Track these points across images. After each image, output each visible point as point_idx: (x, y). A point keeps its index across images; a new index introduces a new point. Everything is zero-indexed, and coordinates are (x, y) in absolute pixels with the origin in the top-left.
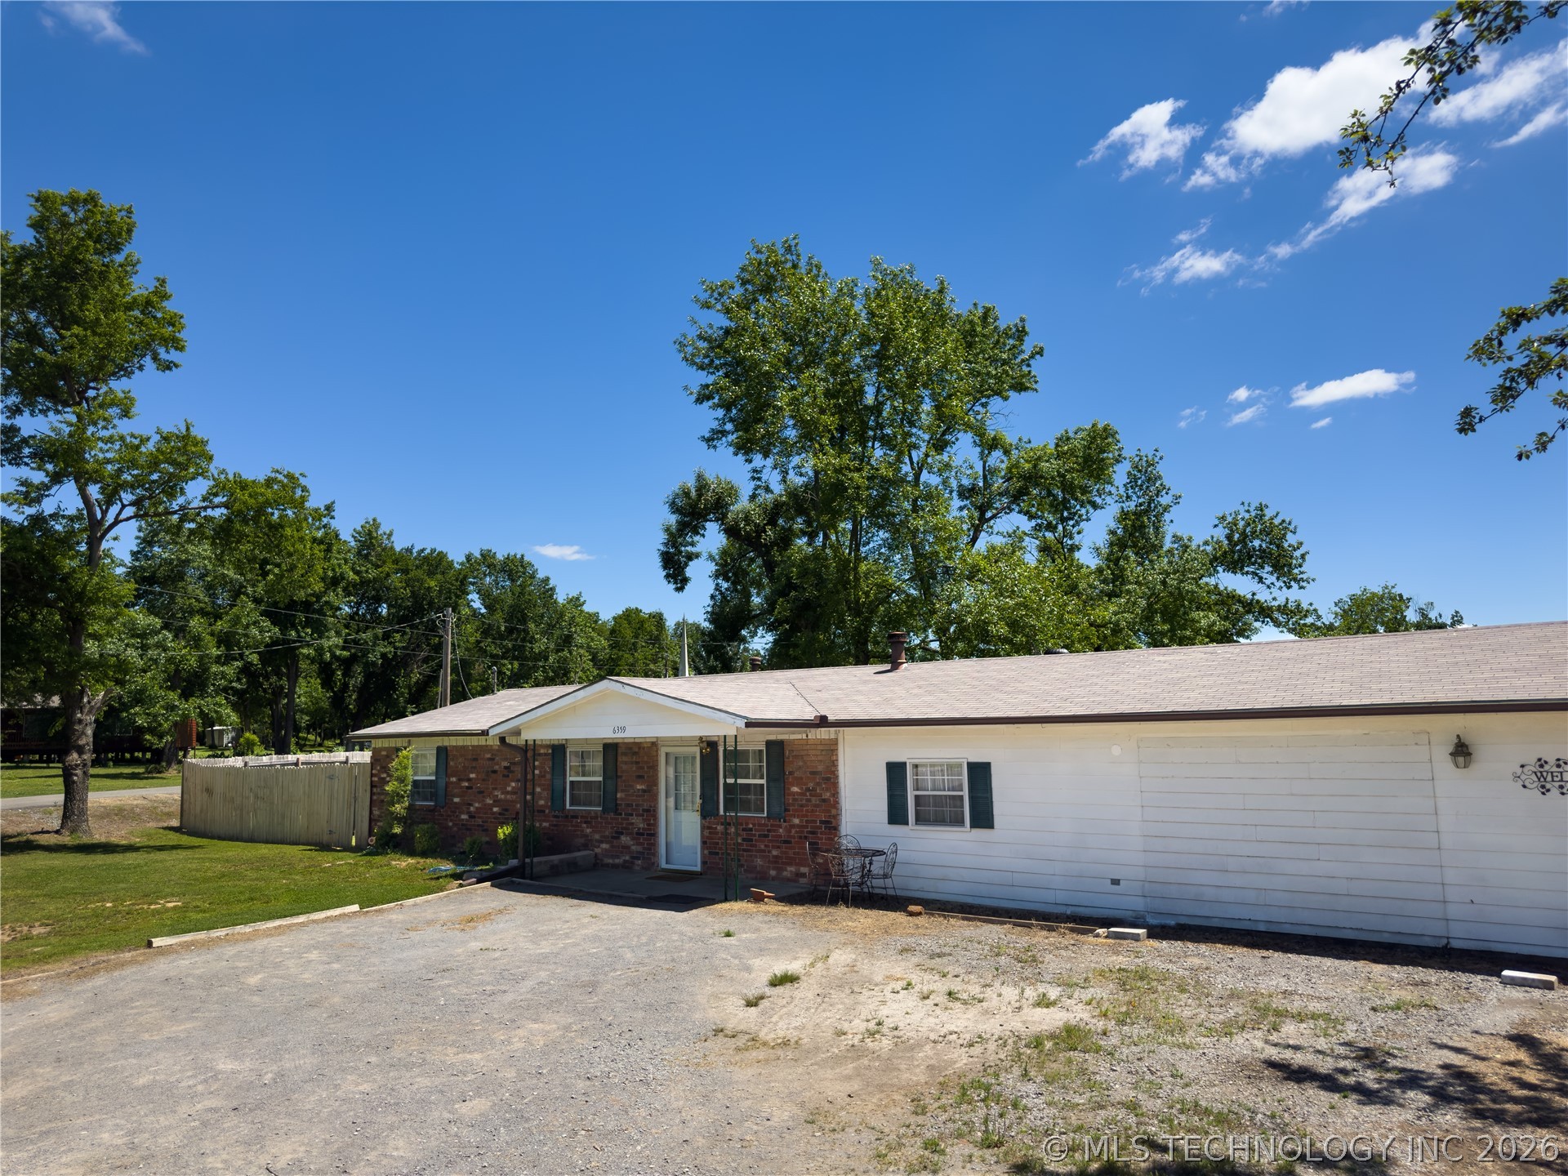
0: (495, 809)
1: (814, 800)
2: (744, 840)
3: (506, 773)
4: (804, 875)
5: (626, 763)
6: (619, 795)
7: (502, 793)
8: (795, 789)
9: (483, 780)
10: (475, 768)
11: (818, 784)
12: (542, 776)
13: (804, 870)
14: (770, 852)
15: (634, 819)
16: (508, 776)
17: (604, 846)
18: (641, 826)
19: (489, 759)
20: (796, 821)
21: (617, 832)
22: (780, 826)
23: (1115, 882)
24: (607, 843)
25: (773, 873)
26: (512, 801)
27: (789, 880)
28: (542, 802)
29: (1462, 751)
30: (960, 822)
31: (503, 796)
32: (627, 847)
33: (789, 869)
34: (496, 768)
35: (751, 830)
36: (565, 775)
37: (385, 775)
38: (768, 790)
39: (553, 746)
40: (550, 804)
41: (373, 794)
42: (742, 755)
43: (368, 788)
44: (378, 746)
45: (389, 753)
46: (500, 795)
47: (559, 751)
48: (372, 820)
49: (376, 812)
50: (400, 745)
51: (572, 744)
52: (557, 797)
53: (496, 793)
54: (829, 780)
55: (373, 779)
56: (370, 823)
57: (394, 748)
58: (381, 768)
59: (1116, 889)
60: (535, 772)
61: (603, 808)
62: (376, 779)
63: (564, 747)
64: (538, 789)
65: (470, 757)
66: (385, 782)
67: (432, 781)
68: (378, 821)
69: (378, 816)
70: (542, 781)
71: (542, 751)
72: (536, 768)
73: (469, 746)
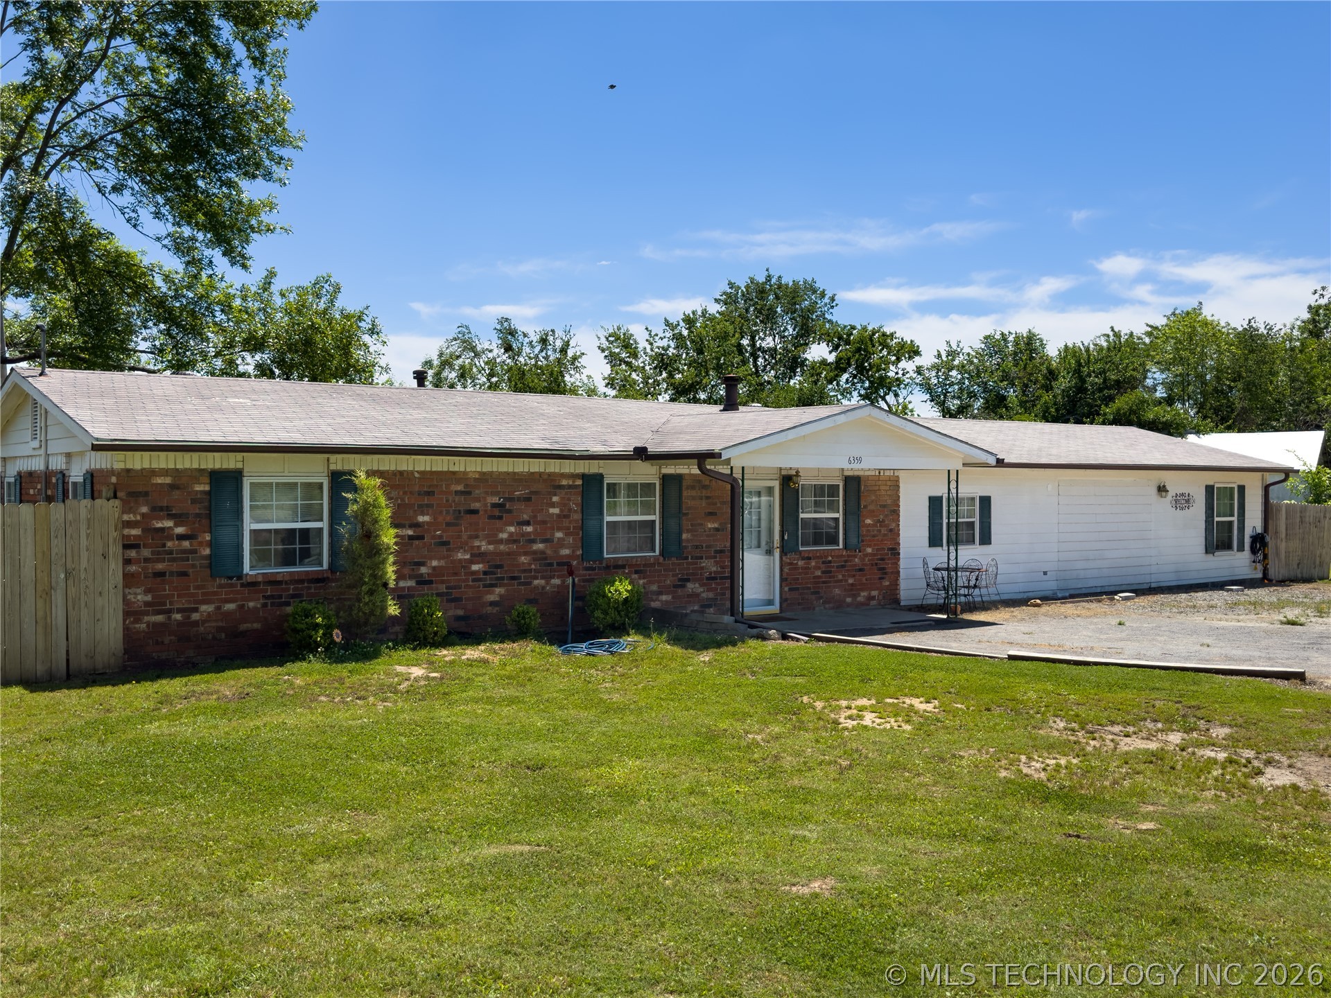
0: (475, 567)
1: (884, 531)
2: (823, 572)
3: (496, 512)
4: (873, 598)
5: (693, 498)
6: (684, 536)
7: (489, 543)
8: (868, 521)
9: (448, 524)
10: (428, 506)
11: (887, 516)
12: (561, 516)
13: (874, 593)
14: (847, 581)
15: (704, 563)
16: (500, 518)
17: (664, 598)
18: (714, 569)
19: (462, 493)
20: (869, 550)
21: (680, 580)
22: (855, 556)
23: (1045, 573)
24: (667, 594)
25: (849, 600)
26: (509, 554)
27: (862, 604)
28: (566, 552)
29: (1162, 489)
30: (973, 542)
31: (491, 547)
32: (697, 595)
33: (862, 594)
34: (476, 505)
35: (830, 562)
36: (601, 513)
37: (169, 524)
38: (845, 524)
39: (583, 476)
40: (579, 552)
41: (127, 562)
42: (819, 490)
43: (115, 550)
44: (138, 466)
45: (180, 479)
46: (485, 546)
47: (592, 483)
48: (127, 614)
49: (140, 597)
50: (218, 466)
51: (614, 474)
52: (590, 543)
53: (477, 543)
54: (896, 513)
55: (126, 531)
56: (124, 621)
57: (201, 471)
58: (153, 509)
59: (1045, 578)
60: (552, 511)
61: (662, 553)
62: (135, 532)
63: (600, 477)
64: (559, 535)
65: (417, 489)
66: (170, 538)
67: (307, 530)
68: (147, 613)
69: (147, 604)
70: (566, 523)
71: (564, 482)
72: (553, 505)
73: (412, 472)
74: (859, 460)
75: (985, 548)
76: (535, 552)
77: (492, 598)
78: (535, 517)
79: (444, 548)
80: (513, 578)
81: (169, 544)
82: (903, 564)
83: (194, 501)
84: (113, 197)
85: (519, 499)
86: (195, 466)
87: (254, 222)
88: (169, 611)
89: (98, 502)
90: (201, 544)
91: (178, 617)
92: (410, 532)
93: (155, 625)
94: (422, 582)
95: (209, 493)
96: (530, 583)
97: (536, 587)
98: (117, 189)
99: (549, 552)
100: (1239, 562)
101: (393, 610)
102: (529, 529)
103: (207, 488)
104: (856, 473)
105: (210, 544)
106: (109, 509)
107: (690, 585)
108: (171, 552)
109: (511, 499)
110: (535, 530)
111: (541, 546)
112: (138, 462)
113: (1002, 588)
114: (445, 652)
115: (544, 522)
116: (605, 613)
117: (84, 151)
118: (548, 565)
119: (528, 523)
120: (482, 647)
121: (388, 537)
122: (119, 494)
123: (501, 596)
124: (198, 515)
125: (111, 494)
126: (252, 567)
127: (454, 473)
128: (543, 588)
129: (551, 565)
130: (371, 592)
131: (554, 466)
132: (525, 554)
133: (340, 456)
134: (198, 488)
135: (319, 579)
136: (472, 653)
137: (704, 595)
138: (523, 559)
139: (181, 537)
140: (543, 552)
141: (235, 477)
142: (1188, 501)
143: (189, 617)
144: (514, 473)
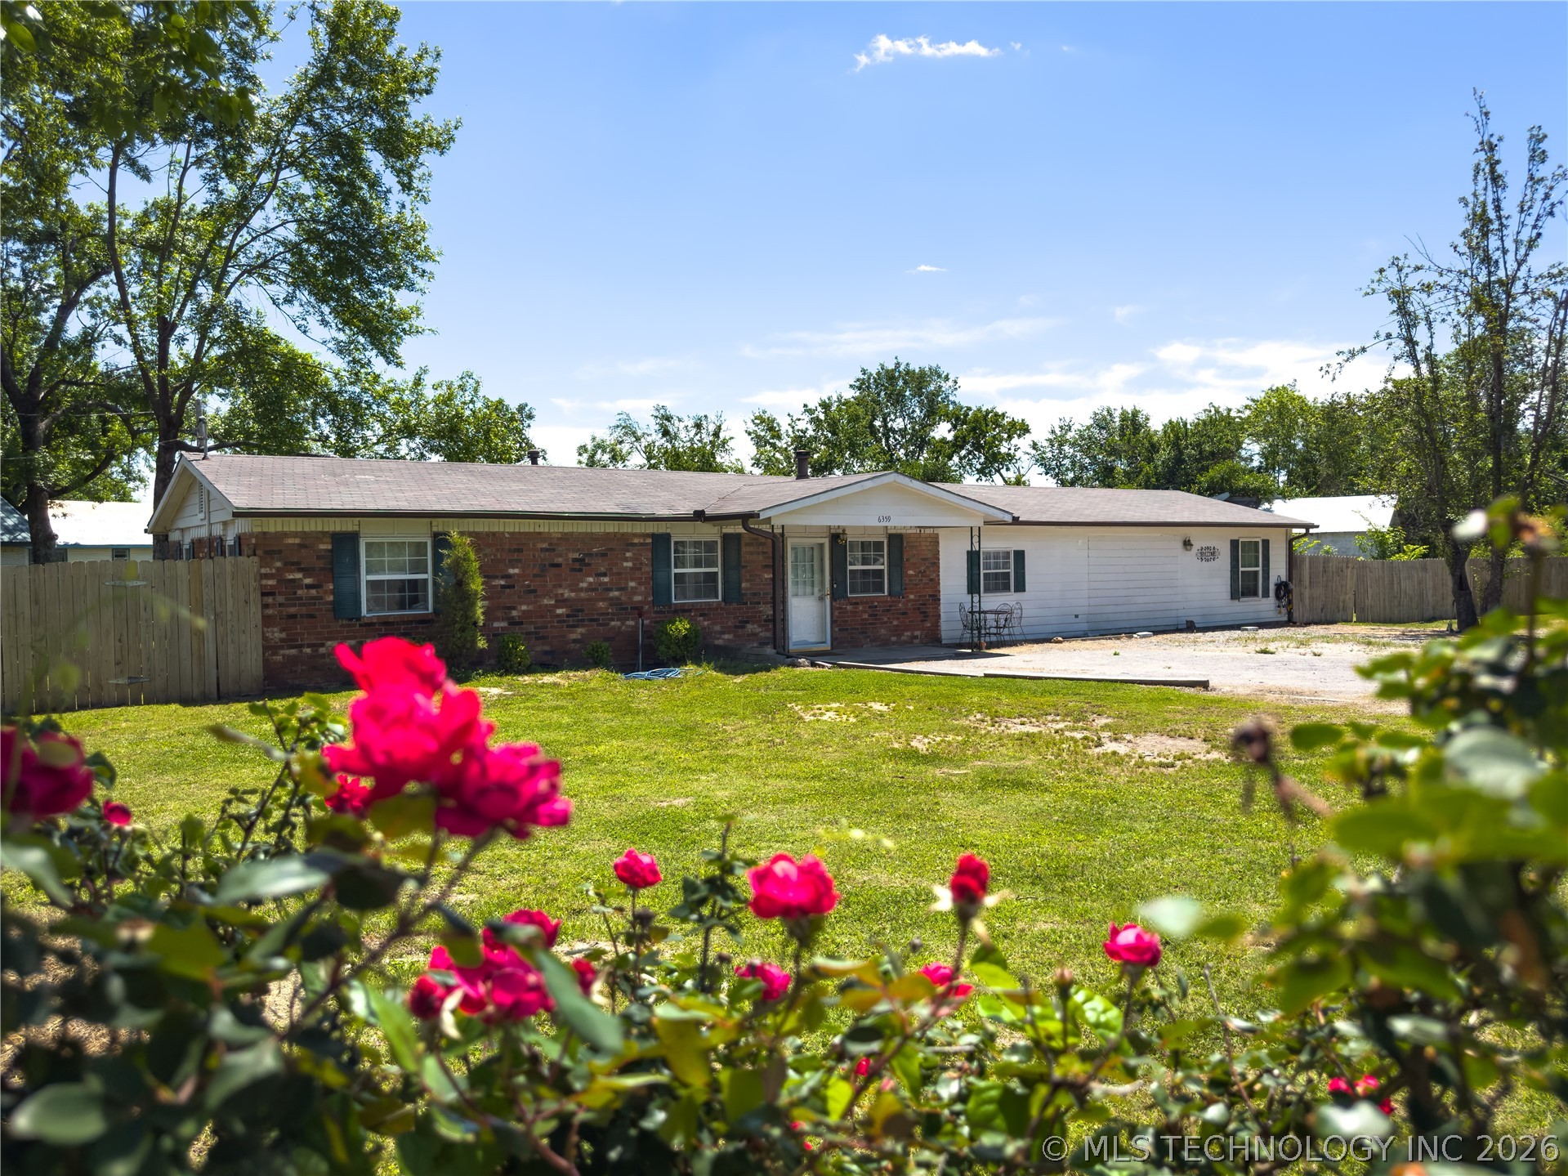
0: (559, 611)
1: (925, 580)
2: (870, 616)
3: (577, 566)
4: (916, 637)
5: (751, 553)
6: (743, 585)
7: (572, 591)
8: (911, 572)
9: (535, 576)
10: (519, 561)
11: (928, 567)
12: (633, 569)
13: (917, 633)
14: (891, 623)
15: (762, 608)
16: (580, 570)
17: (726, 636)
18: (770, 613)
19: (547, 550)
20: (912, 597)
21: (740, 622)
22: (899, 602)
23: (1077, 616)
24: (729, 633)
25: (894, 639)
26: (588, 600)
27: (905, 642)
28: (638, 598)
29: (1187, 544)
30: (1009, 590)
31: (573, 594)
32: (755, 635)
33: (906, 634)
34: (560, 560)
35: (876, 607)
36: (669, 566)
37: (299, 576)
38: (889, 574)
39: (653, 536)
40: (650, 599)
41: (265, 606)
42: (864, 546)
43: (255, 597)
44: (272, 530)
45: (308, 540)
46: (567, 594)
47: (661, 541)
48: (265, 648)
49: (276, 635)
50: (338, 529)
51: (678, 534)
52: (659, 592)
53: (560, 591)
54: (935, 564)
55: (264, 582)
56: (264, 654)
57: (324, 533)
58: (286, 564)
59: (1077, 620)
60: (625, 564)
61: (724, 599)
62: (271, 582)
63: (668, 537)
64: (632, 584)
65: (507, 546)
66: (301, 587)
67: (416, 581)
68: (282, 648)
69: (282, 640)
70: (638, 574)
71: (636, 541)
72: (626, 560)
73: (503, 533)
74: (888, 519)
75: (1019, 596)
76: (612, 599)
77: (574, 636)
78: (611, 569)
79: (533, 595)
80: (592, 620)
81: (300, 592)
82: (943, 608)
83: (319, 558)
84: (285, 307)
85: (597, 555)
86: (320, 529)
87: (406, 326)
88: (301, 646)
89: (240, 559)
90: (326, 592)
91: (308, 650)
92: (502, 582)
93: (289, 656)
94: (513, 623)
95: (331, 551)
96: (607, 624)
97: (614, 627)
98: (288, 300)
99: (623, 598)
100: (1266, 606)
101: (482, 644)
102: (606, 579)
103: (330, 547)
104: (899, 532)
105: (333, 592)
106: (250, 563)
107: (749, 626)
108: (300, 598)
109: (590, 555)
110: (611, 580)
111: (616, 593)
112: (273, 526)
113: (1026, 630)
114: (526, 678)
115: (620, 574)
116: (669, 648)
117: (260, 269)
118: (623, 609)
119: (605, 575)
120: (558, 675)
121: (477, 585)
122: (258, 552)
123: (582, 634)
124: (322, 569)
125: (251, 552)
126: (369, 611)
127: (540, 533)
128: (619, 628)
129: (626, 609)
130: (463, 630)
131: (626, 528)
132: (603, 600)
133: (440, 520)
134: (322, 547)
135: (424, 621)
136: (548, 679)
137: (762, 634)
138: (601, 604)
139: (309, 587)
140: (618, 598)
141: (354, 537)
142: (1213, 554)
143: (317, 651)
144: (592, 533)
